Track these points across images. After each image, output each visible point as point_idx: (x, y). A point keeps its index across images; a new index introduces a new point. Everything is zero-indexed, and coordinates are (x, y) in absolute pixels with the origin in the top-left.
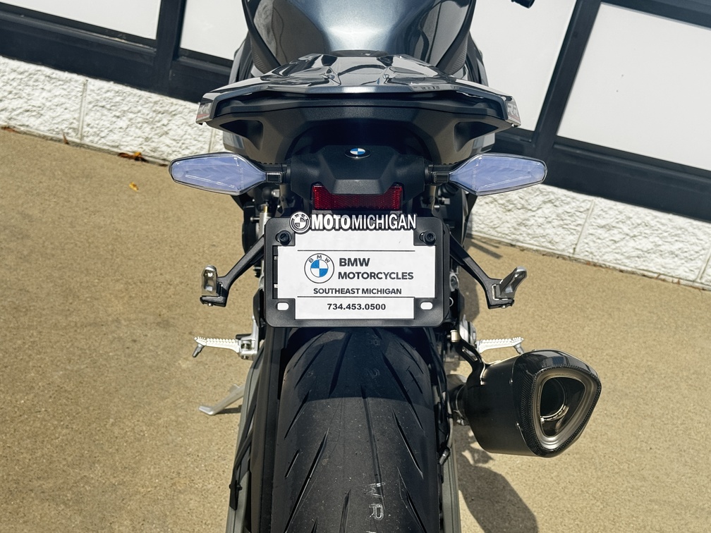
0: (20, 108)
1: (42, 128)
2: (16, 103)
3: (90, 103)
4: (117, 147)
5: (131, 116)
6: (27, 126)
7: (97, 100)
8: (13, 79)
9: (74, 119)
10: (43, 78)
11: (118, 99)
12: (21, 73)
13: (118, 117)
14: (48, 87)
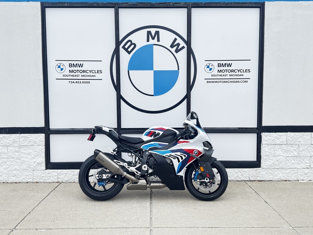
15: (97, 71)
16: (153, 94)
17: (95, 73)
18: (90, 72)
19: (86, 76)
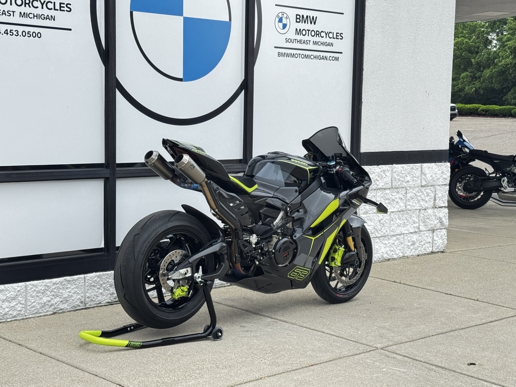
0: (58, 302)
1: (68, 308)
2: (56, 300)
3: (88, 286)
4: (100, 303)
5: (104, 285)
6: (61, 309)
7: (91, 283)
8: (55, 289)
9: (82, 297)
10: (66, 282)
11: (99, 279)
12: (58, 284)
13: (99, 288)
14: (69, 286)
15: (60, 4)
16: (181, 76)
17: (55, 9)
18: (42, 4)
19: (31, 16)
